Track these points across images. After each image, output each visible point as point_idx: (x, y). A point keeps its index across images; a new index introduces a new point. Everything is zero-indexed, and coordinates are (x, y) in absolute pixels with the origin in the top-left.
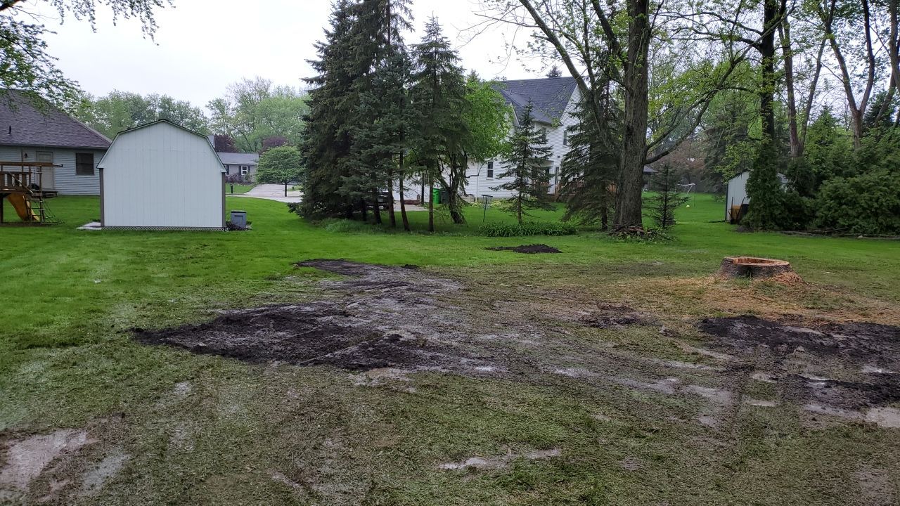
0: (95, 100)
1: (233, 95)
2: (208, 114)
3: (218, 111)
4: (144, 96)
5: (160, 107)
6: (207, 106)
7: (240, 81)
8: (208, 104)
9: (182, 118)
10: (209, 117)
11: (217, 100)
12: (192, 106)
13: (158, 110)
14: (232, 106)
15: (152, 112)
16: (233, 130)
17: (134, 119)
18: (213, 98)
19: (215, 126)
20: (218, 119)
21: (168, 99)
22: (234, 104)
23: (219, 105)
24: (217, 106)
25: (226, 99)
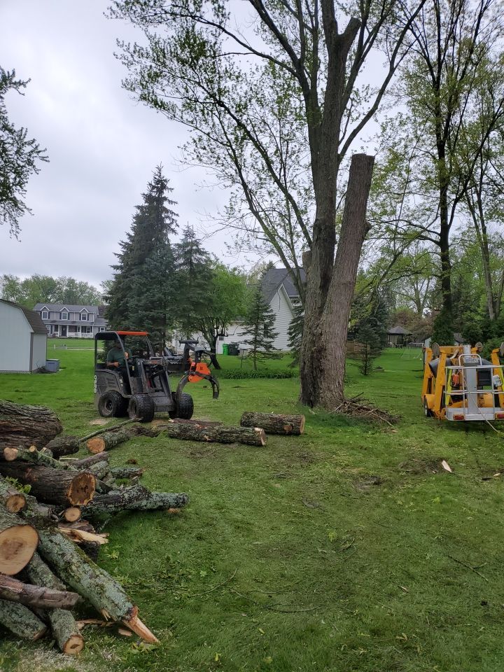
5: (67, 286)
6: (100, 285)
12: (89, 285)
13: (65, 288)
21: (73, 280)
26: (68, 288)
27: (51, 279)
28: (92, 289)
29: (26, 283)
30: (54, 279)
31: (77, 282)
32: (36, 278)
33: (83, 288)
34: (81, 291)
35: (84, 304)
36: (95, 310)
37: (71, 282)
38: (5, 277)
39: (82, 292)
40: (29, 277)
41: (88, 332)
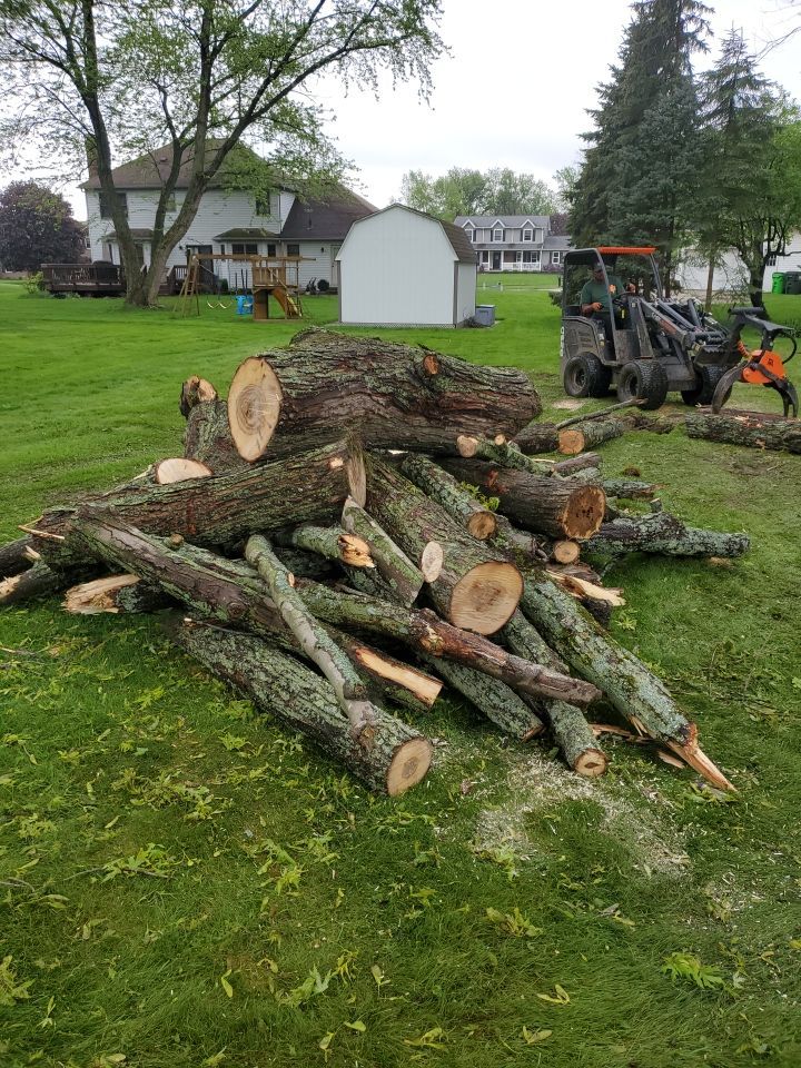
0: (432, 182)
2: (553, 187)
5: (501, 183)
6: (554, 177)
9: (524, 195)
10: (555, 191)
11: (565, 169)
12: (536, 180)
13: (498, 187)
15: (491, 190)
17: (471, 199)
18: (561, 168)
21: (509, 173)
23: (566, 173)
24: (565, 176)
26: (502, 187)
27: (477, 174)
28: (540, 185)
29: (440, 185)
30: (482, 173)
31: (517, 175)
32: (454, 174)
33: (526, 185)
34: (523, 190)
35: (527, 213)
36: (544, 221)
37: (508, 176)
38: (412, 175)
39: (525, 192)
40: (444, 174)
41: (534, 261)
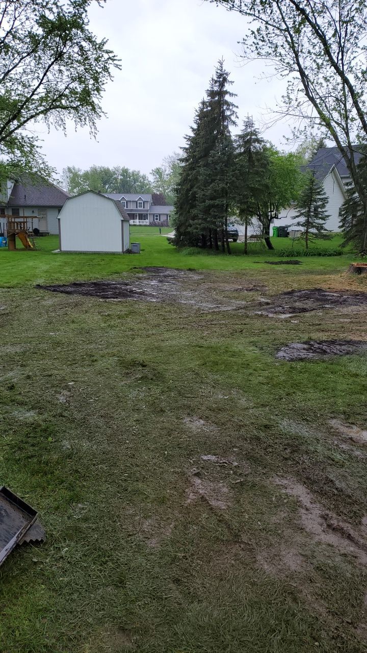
0: (81, 173)
1: (167, 165)
2: (151, 178)
3: (158, 176)
4: (111, 168)
5: (121, 175)
6: (150, 173)
7: (172, 154)
8: (151, 172)
9: (135, 183)
10: (152, 181)
11: (157, 169)
12: (141, 174)
13: (120, 177)
14: (167, 172)
15: (116, 179)
16: (167, 189)
17: (105, 184)
18: (154, 168)
19: (156, 187)
20: (157, 182)
21: (126, 170)
22: (168, 171)
23: (158, 172)
24: (157, 173)
25: (163, 168)
26: (122, 177)
27: (108, 169)
28: (144, 177)
29: (86, 176)
31: (131, 171)
32: (94, 171)
33: (136, 176)
34: (134, 179)
35: (136, 192)
37: (125, 172)
38: (69, 169)
40: (88, 169)
41: (145, 219)
